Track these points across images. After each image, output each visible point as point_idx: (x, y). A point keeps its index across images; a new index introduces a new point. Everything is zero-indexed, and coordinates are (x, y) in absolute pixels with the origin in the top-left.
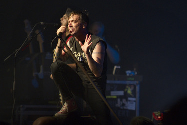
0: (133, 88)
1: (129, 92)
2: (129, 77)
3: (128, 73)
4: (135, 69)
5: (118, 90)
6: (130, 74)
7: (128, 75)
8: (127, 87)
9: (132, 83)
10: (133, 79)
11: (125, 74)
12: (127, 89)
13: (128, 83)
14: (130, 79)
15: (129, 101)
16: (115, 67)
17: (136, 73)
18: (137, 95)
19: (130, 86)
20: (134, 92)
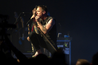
0: (68, 43)
1: (66, 45)
2: (66, 38)
3: (65, 36)
4: (68, 34)
5: (61, 44)
6: (66, 37)
7: (65, 37)
8: (65, 43)
9: (67, 41)
10: (68, 39)
11: (64, 37)
12: (65, 44)
13: (65, 41)
14: (66, 39)
15: (66, 50)
16: (59, 34)
17: (69, 36)
18: (70, 47)
19: (66, 42)
20: (68, 45)
